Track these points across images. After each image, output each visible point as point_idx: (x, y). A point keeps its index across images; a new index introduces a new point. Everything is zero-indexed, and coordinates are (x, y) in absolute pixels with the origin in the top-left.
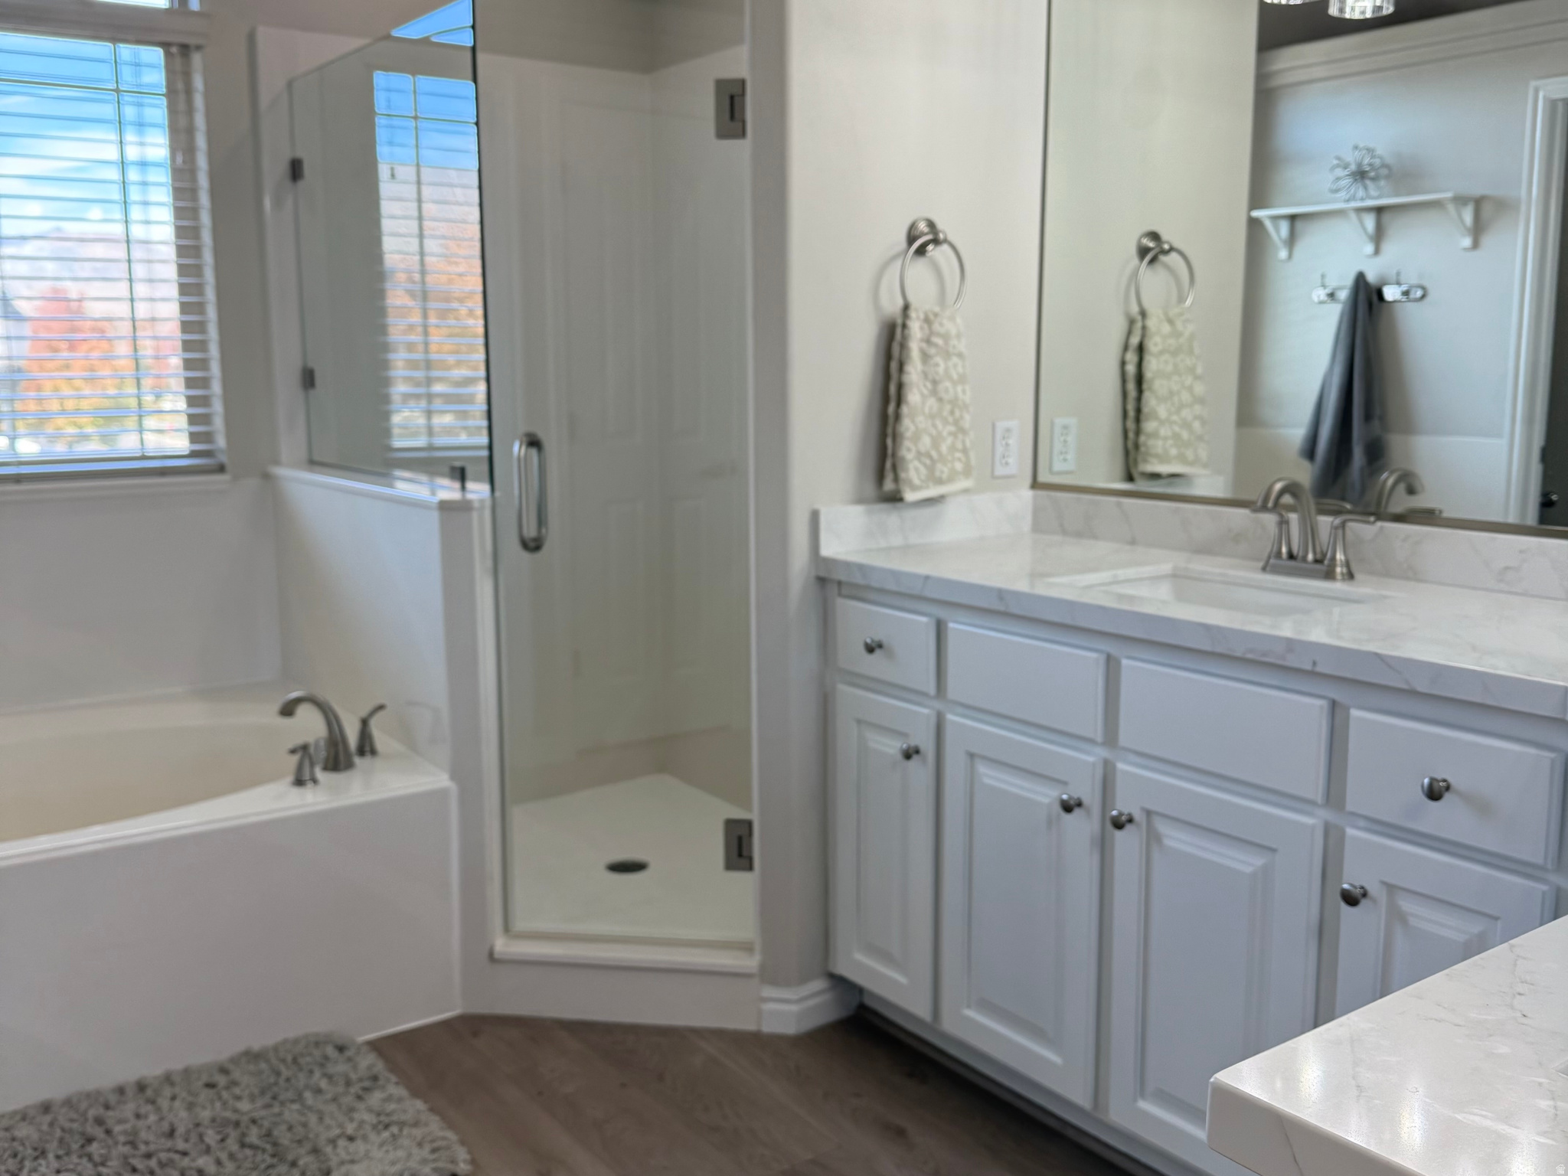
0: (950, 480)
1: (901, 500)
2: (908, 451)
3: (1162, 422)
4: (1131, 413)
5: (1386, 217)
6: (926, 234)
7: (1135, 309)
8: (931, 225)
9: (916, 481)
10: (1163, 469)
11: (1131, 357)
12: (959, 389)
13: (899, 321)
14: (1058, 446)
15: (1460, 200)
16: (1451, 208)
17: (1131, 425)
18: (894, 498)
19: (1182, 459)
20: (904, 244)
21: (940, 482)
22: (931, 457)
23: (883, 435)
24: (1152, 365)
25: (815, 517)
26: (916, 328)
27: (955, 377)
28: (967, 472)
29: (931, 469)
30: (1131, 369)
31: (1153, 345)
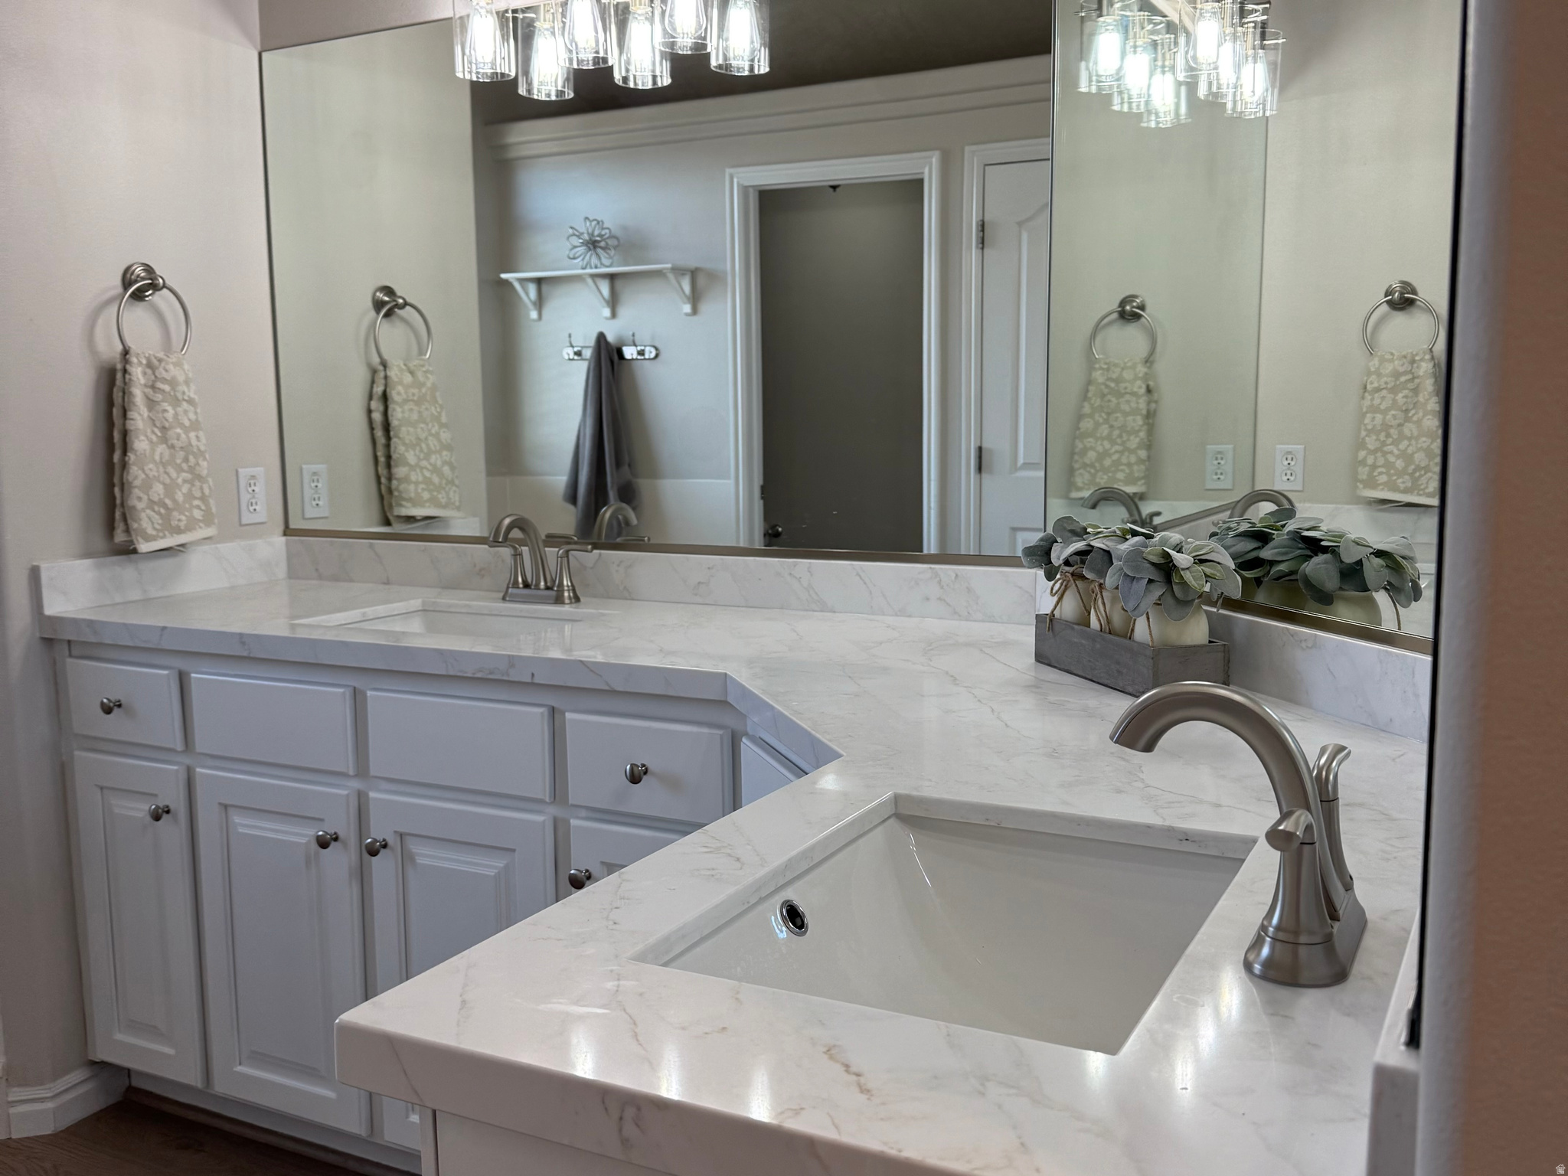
0: (189, 529)
1: (135, 551)
2: (138, 500)
3: (412, 468)
4: (382, 459)
5: (619, 283)
6: (143, 279)
7: (376, 360)
8: (149, 269)
9: (150, 531)
10: (418, 512)
11: (376, 405)
12: (192, 435)
13: (119, 366)
14: (308, 493)
15: (679, 271)
16: (671, 276)
17: (382, 470)
18: (128, 550)
19: (434, 502)
20: (120, 290)
21: (178, 531)
22: (165, 506)
23: (110, 486)
24: (397, 414)
25: (35, 574)
26: (137, 373)
27: (187, 423)
28: (208, 520)
29: (166, 519)
30: (377, 417)
31: (396, 395)
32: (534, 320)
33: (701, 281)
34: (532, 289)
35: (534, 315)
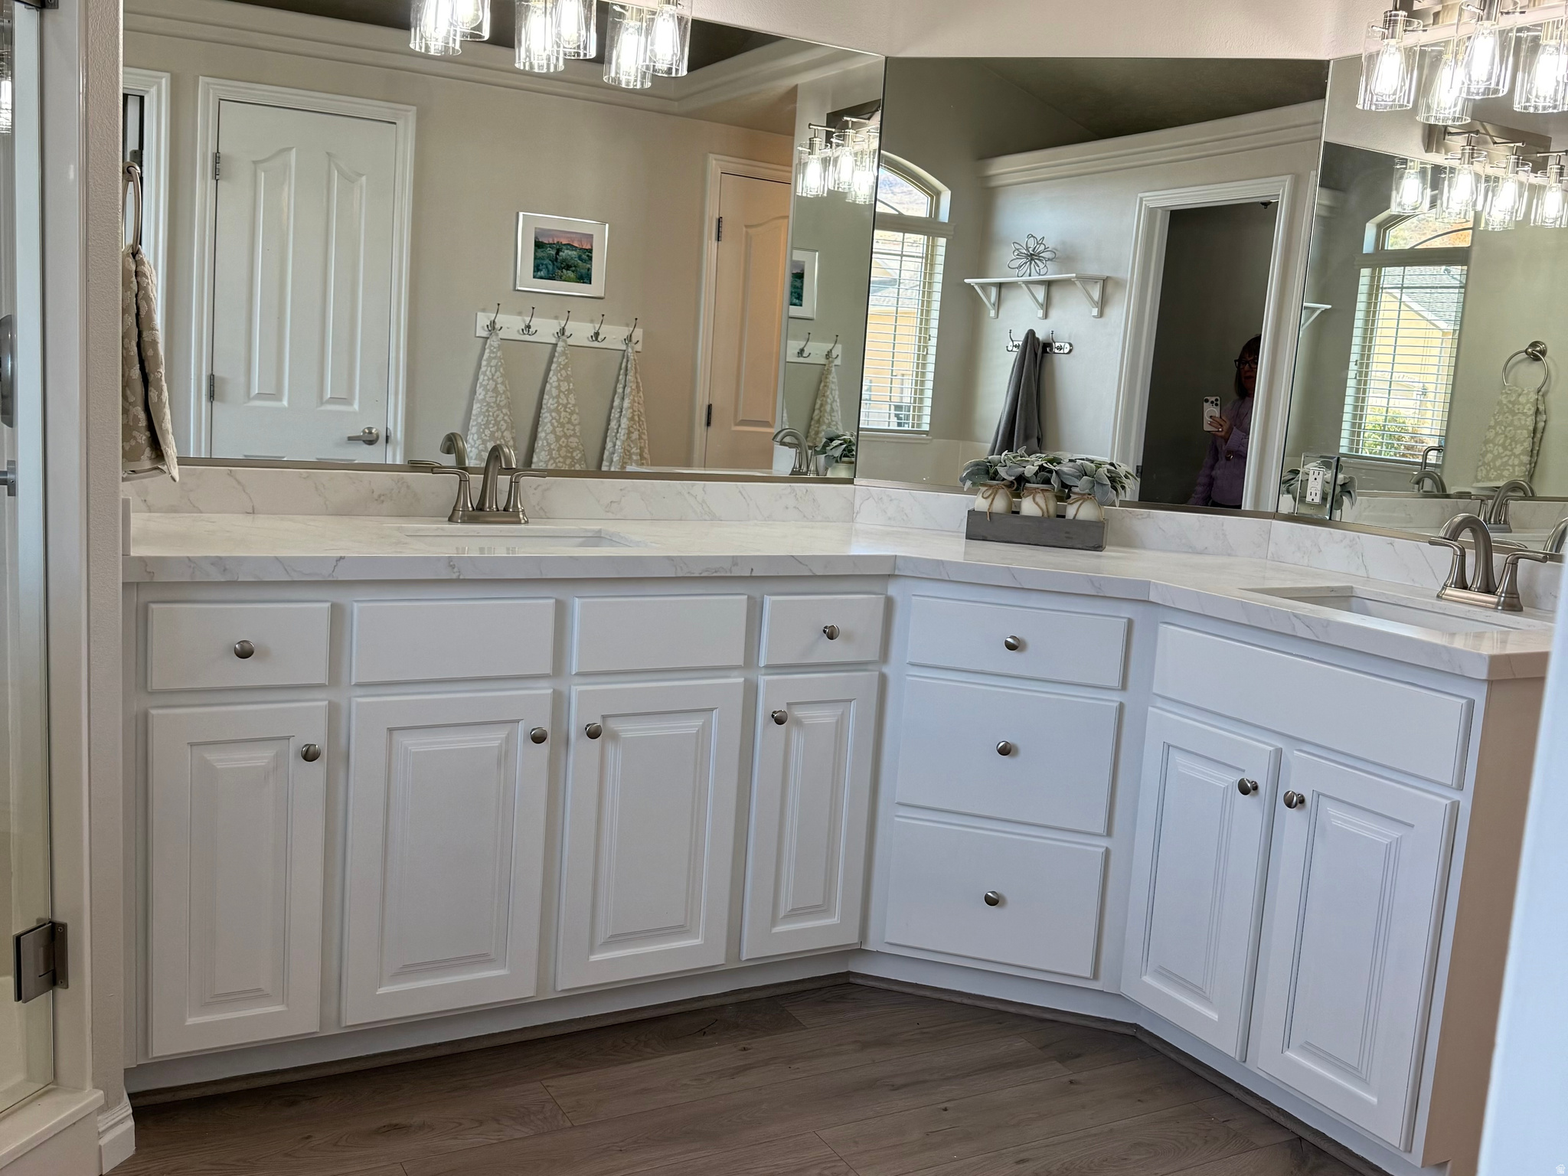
5: (1053, 289)
15: (1089, 280)
16: (1079, 285)
32: (992, 318)
33: (1109, 289)
34: (994, 291)
35: (992, 313)
